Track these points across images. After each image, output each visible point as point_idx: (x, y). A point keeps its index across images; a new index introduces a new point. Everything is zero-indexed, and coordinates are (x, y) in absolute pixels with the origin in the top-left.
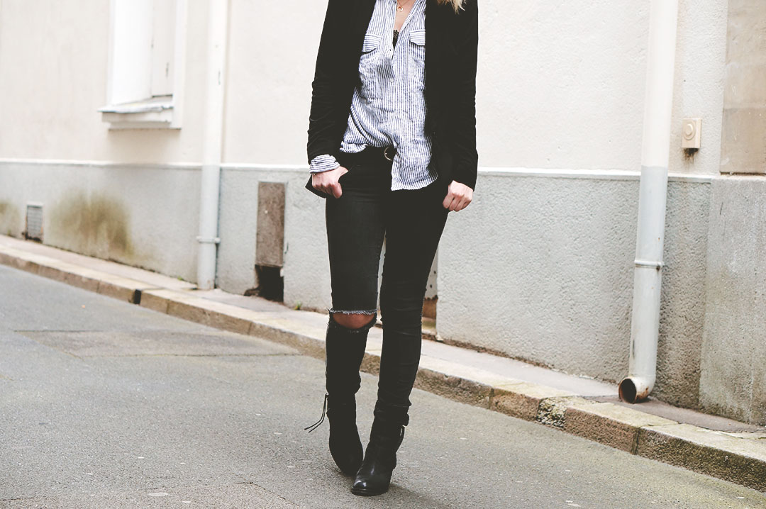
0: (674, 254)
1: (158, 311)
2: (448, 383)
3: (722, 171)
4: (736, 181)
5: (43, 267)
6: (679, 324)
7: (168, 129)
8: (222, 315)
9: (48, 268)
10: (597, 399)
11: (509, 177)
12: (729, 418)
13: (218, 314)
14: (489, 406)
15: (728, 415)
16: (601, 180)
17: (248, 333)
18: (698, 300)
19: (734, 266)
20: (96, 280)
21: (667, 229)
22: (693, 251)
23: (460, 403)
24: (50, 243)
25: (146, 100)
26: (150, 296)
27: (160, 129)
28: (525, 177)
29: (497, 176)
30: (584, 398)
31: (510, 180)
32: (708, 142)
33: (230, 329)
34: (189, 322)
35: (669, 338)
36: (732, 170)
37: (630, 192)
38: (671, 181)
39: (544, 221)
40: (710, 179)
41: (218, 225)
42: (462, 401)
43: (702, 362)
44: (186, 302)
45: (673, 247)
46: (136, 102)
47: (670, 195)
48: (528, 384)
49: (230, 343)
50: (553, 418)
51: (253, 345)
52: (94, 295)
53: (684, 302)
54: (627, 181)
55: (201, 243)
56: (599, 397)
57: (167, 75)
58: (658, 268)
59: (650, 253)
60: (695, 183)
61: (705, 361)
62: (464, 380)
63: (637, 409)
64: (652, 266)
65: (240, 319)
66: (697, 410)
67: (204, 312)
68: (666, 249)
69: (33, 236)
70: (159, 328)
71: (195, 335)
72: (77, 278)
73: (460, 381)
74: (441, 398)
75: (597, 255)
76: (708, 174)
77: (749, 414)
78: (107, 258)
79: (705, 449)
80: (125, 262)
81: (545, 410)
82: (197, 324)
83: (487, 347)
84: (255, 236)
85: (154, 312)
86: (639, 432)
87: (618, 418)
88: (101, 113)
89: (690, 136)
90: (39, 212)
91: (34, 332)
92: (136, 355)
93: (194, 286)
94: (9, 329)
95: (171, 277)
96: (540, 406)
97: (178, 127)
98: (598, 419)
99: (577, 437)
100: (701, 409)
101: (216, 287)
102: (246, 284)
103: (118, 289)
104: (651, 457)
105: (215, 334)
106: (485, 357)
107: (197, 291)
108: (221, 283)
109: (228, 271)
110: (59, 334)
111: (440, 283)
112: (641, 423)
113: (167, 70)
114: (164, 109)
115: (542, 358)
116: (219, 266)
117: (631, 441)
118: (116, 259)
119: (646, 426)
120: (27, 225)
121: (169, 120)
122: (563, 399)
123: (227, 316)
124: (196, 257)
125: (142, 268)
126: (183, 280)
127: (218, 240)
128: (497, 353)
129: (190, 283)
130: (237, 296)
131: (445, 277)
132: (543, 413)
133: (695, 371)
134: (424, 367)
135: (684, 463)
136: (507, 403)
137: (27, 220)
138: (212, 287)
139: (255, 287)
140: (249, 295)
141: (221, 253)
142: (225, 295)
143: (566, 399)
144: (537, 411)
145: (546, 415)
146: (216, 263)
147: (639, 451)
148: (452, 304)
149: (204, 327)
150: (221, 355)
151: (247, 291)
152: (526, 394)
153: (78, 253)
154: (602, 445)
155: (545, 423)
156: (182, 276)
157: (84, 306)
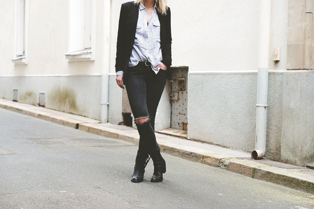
0: (271, 102)
1: (85, 131)
2: (187, 154)
3: (287, 69)
4: (292, 72)
5: (44, 116)
6: (274, 128)
7: (90, 61)
8: (108, 132)
9: (46, 116)
10: (242, 159)
11: (212, 74)
12: (292, 164)
13: (106, 131)
14: (202, 162)
15: (291, 163)
16: (245, 74)
17: (117, 139)
18: (280, 119)
19: (292, 105)
20: (63, 120)
21: (268, 92)
22: (278, 100)
23: (192, 162)
24: (48, 107)
25: (83, 50)
26: (82, 126)
27: (87, 61)
28: (218, 74)
29: (208, 74)
30: (238, 158)
31: (213, 76)
32: (282, 58)
33: (111, 137)
34: (96, 135)
35: (270, 135)
36: (291, 68)
37: (255, 78)
38: (269, 74)
39: (225, 91)
40: (283, 72)
41: (108, 97)
42: (193, 161)
43: (282, 143)
44: (95, 127)
45: (271, 99)
46: (79, 51)
47: (269, 79)
48: (217, 154)
49: (109, 142)
50: (225, 166)
51: (118, 143)
52: (62, 126)
53: (275, 120)
54: (254, 74)
55: (102, 105)
56: (244, 158)
57: (90, 40)
58: (265, 107)
59: (262, 101)
60: (278, 74)
61: (283, 143)
63: (257, 162)
64: (263, 106)
65: (114, 133)
66: (280, 162)
67: (101, 131)
68: (268, 100)
69: (42, 105)
70: (83, 137)
71: (96, 139)
72: (56, 120)
73: (192, 153)
74: (185, 160)
75: (244, 103)
76: (283, 70)
77: (298, 162)
78: (68, 112)
79: (278, 175)
80: (75, 113)
81: (222, 163)
82: (99, 136)
83: (206, 141)
84: (122, 101)
85: (83, 132)
86: (254, 170)
87: (248, 165)
88: (65, 56)
89: (276, 56)
90: (44, 95)
91: (34, 139)
92: (71, 146)
93: (100, 122)
94: (25, 138)
95: (92, 119)
96: (220, 161)
97: (94, 60)
98: (240, 165)
99: (233, 173)
100: (281, 161)
101: (108, 122)
102: (119, 120)
103: (71, 123)
104: (259, 179)
105: (104, 139)
106: (205, 144)
107: (101, 124)
108: (110, 120)
109: (112, 116)
110: (44, 140)
111: (188, 117)
112: (256, 166)
113: (90, 38)
114: (88, 53)
115: (226, 144)
116: (109, 114)
117: (252, 173)
118: (72, 113)
119: (257, 167)
120: (39, 100)
121: (90, 57)
122: (229, 159)
123: (109, 132)
124: (100, 111)
125: (81, 115)
126: (96, 120)
127: (108, 103)
128: (209, 143)
129: (99, 120)
130: (115, 125)
131: (190, 114)
132: (221, 164)
133: (280, 147)
134: (179, 149)
135: (271, 181)
136: (208, 161)
137: (39, 99)
138: (107, 122)
139: (122, 121)
140: (120, 125)
141: (110, 108)
142: (111, 125)
143: (230, 159)
144: (219, 163)
145: (222, 165)
146: (108, 113)
147: (255, 177)
148: (193, 125)
149: (101, 137)
150: (104, 146)
151: (119, 123)
152: (215, 157)
153: (58, 111)
154: (242, 175)
155: (221, 168)
156: (96, 118)
157: (56, 130)
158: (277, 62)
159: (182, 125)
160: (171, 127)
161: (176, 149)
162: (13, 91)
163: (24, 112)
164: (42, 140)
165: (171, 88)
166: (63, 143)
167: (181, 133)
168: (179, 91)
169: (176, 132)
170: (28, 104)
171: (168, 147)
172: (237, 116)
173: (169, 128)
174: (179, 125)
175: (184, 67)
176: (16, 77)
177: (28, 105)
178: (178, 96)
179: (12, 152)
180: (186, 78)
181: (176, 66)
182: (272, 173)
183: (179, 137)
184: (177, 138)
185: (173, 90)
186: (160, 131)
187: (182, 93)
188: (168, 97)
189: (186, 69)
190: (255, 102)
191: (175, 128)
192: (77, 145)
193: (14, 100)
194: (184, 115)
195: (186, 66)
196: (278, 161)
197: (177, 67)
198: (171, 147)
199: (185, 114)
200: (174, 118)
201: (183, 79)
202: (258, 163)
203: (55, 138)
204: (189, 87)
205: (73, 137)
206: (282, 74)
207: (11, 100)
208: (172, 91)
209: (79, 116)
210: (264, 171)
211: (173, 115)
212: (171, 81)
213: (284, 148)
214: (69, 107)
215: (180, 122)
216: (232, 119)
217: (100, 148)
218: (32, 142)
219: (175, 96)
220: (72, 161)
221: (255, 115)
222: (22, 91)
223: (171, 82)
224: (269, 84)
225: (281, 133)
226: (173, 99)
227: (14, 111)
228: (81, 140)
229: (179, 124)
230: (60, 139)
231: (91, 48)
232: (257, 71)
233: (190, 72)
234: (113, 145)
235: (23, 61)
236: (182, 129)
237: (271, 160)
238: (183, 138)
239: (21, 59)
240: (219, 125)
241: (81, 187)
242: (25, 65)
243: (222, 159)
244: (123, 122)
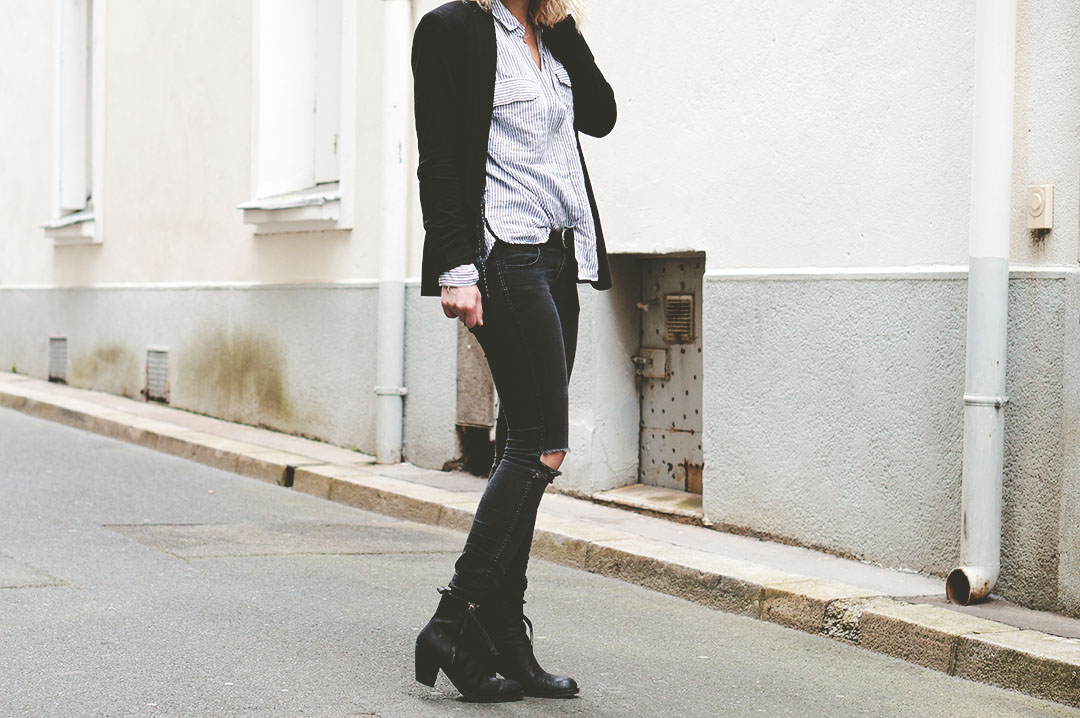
0: (1021, 385)
1: (318, 496)
2: (703, 584)
5: (163, 437)
6: (1030, 485)
7: (334, 230)
8: (403, 497)
9: (171, 439)
10: (911, 601)
11: (796, 281)
13: (397, 497)
14: (759, 614)
16: (920, 280)
17: (437, 523)
18: (1055, 451)
20: (235, 454)
21: (1010, 349)
22: (1047, 379)
23: (720, 612)
24: (179, 405)
25: (308, 190)
26: (307, 474)
27: (323, 231)
28: (817, 281)
29: (779, 281)
30: (894, 598)
31: (797, 286)
32: (1063, 218)
33: (415, 517)
34: (358, 510)
35: (1019, 509)
37: (960, 296)
38: (1013, 278)
39: (845, 344)
40: (1064, 273)
41: (404, 368)
42: (723, 609)
43: (1062, 542)
44: (355, 482)
45: (1019, 374)
46: (294, 193)
47: (1012, 299)
48: (815, 582)
49: (408, 536)
50: (845, 628)
51: (441, 539)
52: (231, 475)
53: (1037, 456)
54: (955, 280)
55: (379, 395)
56: (918, 596)
57: (335, 152)
58: (997, 407)
59: (986, 384)
60: (1047, 279)
61: (1065, 540)
62: (725, 578)
63: (967, 612)
64: (989, 403)
65: (427, 503)
66: (1055, 612)
67: (378, 494)
68: (1010, 378)
69: (156, 395)
70: (311, 518)
71: (359, 527)
72: (209, 452)
73: (719, 579)
74: (695, 605)
75: (918, 390)
76: (1062, 266)
78: (256, 423)
79: (1047, 663)
80: (280, 428)
81: (834, 616)
82: (369, 513)
83: (773, 533)
84: (455, 382)
85: (312, 497)
86: (958, 643)
87: (932, 624)
88: (242, 211)
89: (1038, 212)
90: (164, 360)
91: (130, 525)
92: (266, 555)
93: (373, 459)
94: (94, 522)
95: (343, 447)
96: (827, 611)
97: (348, 227)
98: (904, 627)
99: (876, 654)
100: (1060, 610)
101: (403, 460)
102: (445, 453)
103: (264, 466)
104: (976, 678)
105: (390, 525)
106: (769, 547)
107: (376, 466)
108: (411, 453)
109: (420, 436)
110: (165, 529)
111: (706, 441)
112: (964, 631)
113: (335, 144)
114: (327, 201)
115: (849, 546)
116: (407, 429)
117: (946, 655)
118: (268, 425)
119: (969, 633)
120: (148, 380)
121: (334, 218)
122: (859, 601)
123: (409, 499)
124: (375, 417)
125: (303, 436)
126: (359, 451)
127: (404, 391)
128: (786, 541)
129: (369, 454)
130: (431, 471)
131: (713, 431)
132: (831, 622)
133: (1054, 556)
134: (672, 562)
135: (1019, 685)
136: (783, 608)
137: (148, 373)
138: (398, 460)
139: (457, 458)
140: (449, 470)
141: (409, 409)
142: (414, 471)
143: (864, 601)
144: (822, 619)
145: (835, 624)
146: (403, 425)
147: (959, 670)
148: (723, 472)
149: (378, 516)
150: (388, 553)
151: (446, 464)
152: (808, 596)
153: (217, 418)
154: (909, 664)
155: (833, 636)
156: (358, 447)
157: (211, 491)
158: (1041, 234)
159: (684, 470)
160: (640, 479)
161: (661, 565)
162: (48, 342)
163: (90, 424)
164: (158, 529)
165: (641, 333)
166: (238, 543)
167: (679, 501)
168: (670, 343)
169: (660, 499)
170: (106, 391)
171: (628, 555)
172: (892, 440)
173: (632, 484)
174: (671, 473)
175: (689, 252)
176: (61, 290)
177: (104, 395)
178: (668, 361)
179: (49, 576)
180: (696, 293)
181: (658, 252)
182: (1024, 656)
183: (671, 516)
184: (665, 523)
185: (647, 341)
186: (598, 496)
187: (683, 351)
188: (630, 365)
189: (695, 261)
190: (960, 385)
191: (655, 485)
192: (287, 551)
193: (53, 375)
194: (690, 434)
195: (697, 249)
196: (1047, 610)
197: (664, 253)
198: (642, 554)
199: (692, 432)
200: (653, 446)
201: (684, 297)
202: (970, 617)
203: (206, 524)
204: (709, 329)
205: (275, 516)
206: (1061, 279)
207: (41, 378)
208: (645, 344)
209: (294, 438)
210: (994, 649)
211: (647, 434)
212: (639, 305)
213: (1072, 559)
214: (257, 405)
215: (676, 460)
216: (870, 448)
217: (376, 561)
218: (120, 536)
219: (655, 363)
220: (272, 610)
221: (960, 436)
222: (84, 342)
223: (642, 309)
224: (1011, 318)
225: (1058, 504)
226: (646, 373)
227: (51, 419)
228: (301, 529)
229: (671, 467)
230: (225, 527)
231: (337, 182)
232: (965, 269)
233: (711, 271)
234: (421, 549)
235: (87, 230)
236: (683, 486)
237: (1021, 604)
238: (687, 523)
239: (79, 223)
240: (821, 474)
241: (305, 710)
242: (93, 246)
243: (836, 604)
244: (459, 460)
